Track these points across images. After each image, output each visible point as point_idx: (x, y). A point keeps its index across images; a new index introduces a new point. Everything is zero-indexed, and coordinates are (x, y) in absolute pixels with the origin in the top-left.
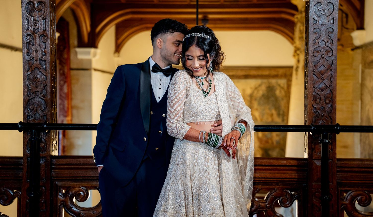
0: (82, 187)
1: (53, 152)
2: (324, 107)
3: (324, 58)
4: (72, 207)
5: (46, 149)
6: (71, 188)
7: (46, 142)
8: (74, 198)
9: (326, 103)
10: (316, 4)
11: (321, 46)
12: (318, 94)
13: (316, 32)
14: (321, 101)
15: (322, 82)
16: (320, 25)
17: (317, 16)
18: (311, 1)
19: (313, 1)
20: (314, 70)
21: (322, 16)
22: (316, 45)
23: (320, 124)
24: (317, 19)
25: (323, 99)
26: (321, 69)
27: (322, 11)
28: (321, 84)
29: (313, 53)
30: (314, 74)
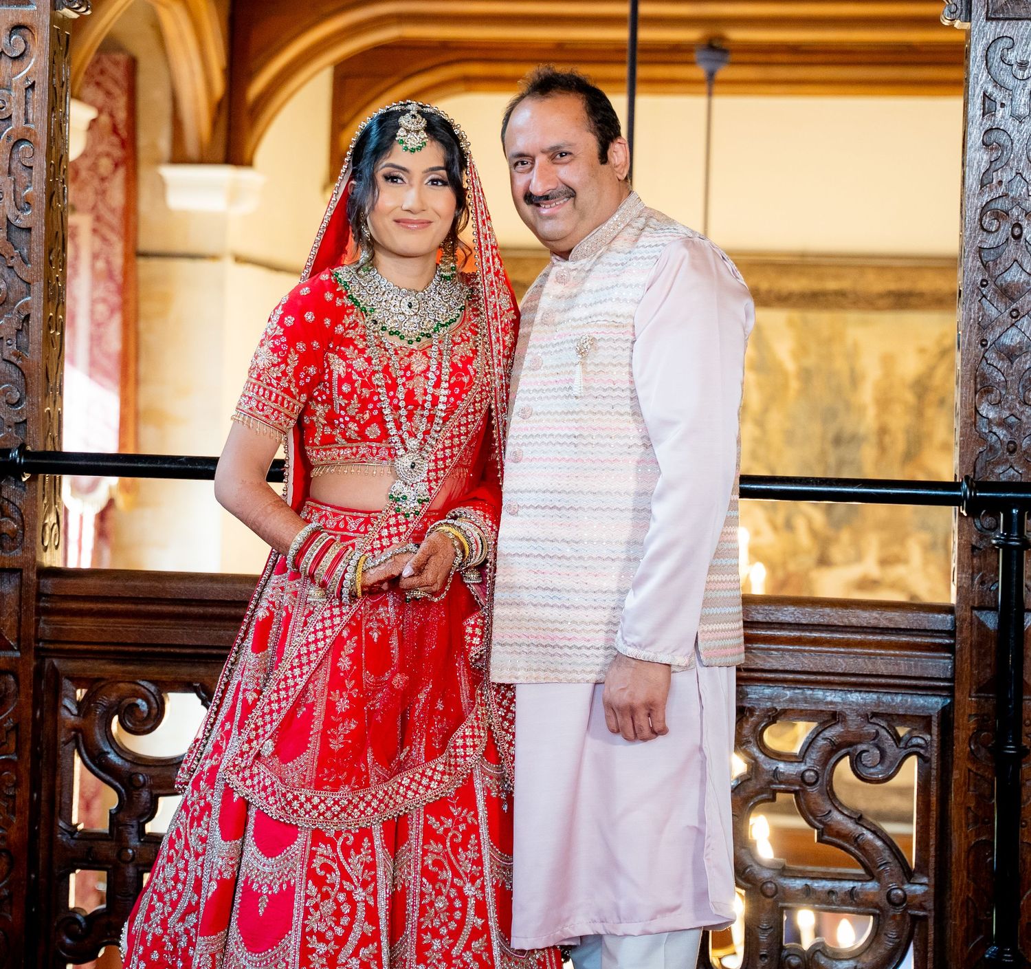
0: (143, 680)
1: (44, 554)
2: (1017, 418)
3: (1020, 236)
4: (108, 753)
5: (22, 540)
6: (102, 684)
7: (21, 516)
8: (116, 719)
9: (1025, 403)
10: (993, 42)
11: (1011, 195)
12: (997, 369)
13: (992, 144)
14: (1009, 393)
15: (1013, 325)
16: (1007, 117)
17: (996, 86)
18: (975, 33)
19: (979, 31)
20: (983, 280)
21: (1015, 88)
22: (992, 190)
23: (1003, 478)
24: (998, 95)
25: (1015, 387)
26: (1008, 277)
27: (1015, 67)
28: (1010, 332)
29: (981, 220)
30: (984, 296)
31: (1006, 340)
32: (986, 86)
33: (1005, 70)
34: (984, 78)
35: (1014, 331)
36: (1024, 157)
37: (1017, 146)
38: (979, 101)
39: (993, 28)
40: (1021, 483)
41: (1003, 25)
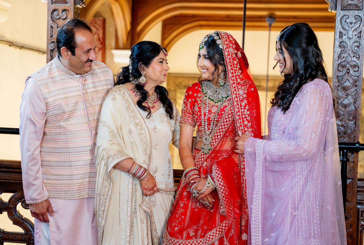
2: (347, 124)
3: (349, 72)
9: (349, 120)
10: (343, 16)
11: (347, 61)
12: (342, 110)
13: (342, 46)
14: (344, 117)
15: (346, 98)
16: (346, 38)
17: (343, 29)
18: (338, 14)
19: (339, 13)
20: (338, 85)
21: (349, 30)
22: (341, 59)
23: (343, 142)
24: (344, 32)
25: (347, 116)
26: (345, 84)
27: (349, 24)
28: (345, 100)
29: (338, 68)
30: (338, 90)
31: (344, 102)
32: (340, 29)
33: (346, 25)
34: (340, 27)
35: (346, 100)
36: (351, 50)
37: (349, 47)
38: (338, 34)
39: (343, 12)
40: (347, 143)
41: (346, 12)
